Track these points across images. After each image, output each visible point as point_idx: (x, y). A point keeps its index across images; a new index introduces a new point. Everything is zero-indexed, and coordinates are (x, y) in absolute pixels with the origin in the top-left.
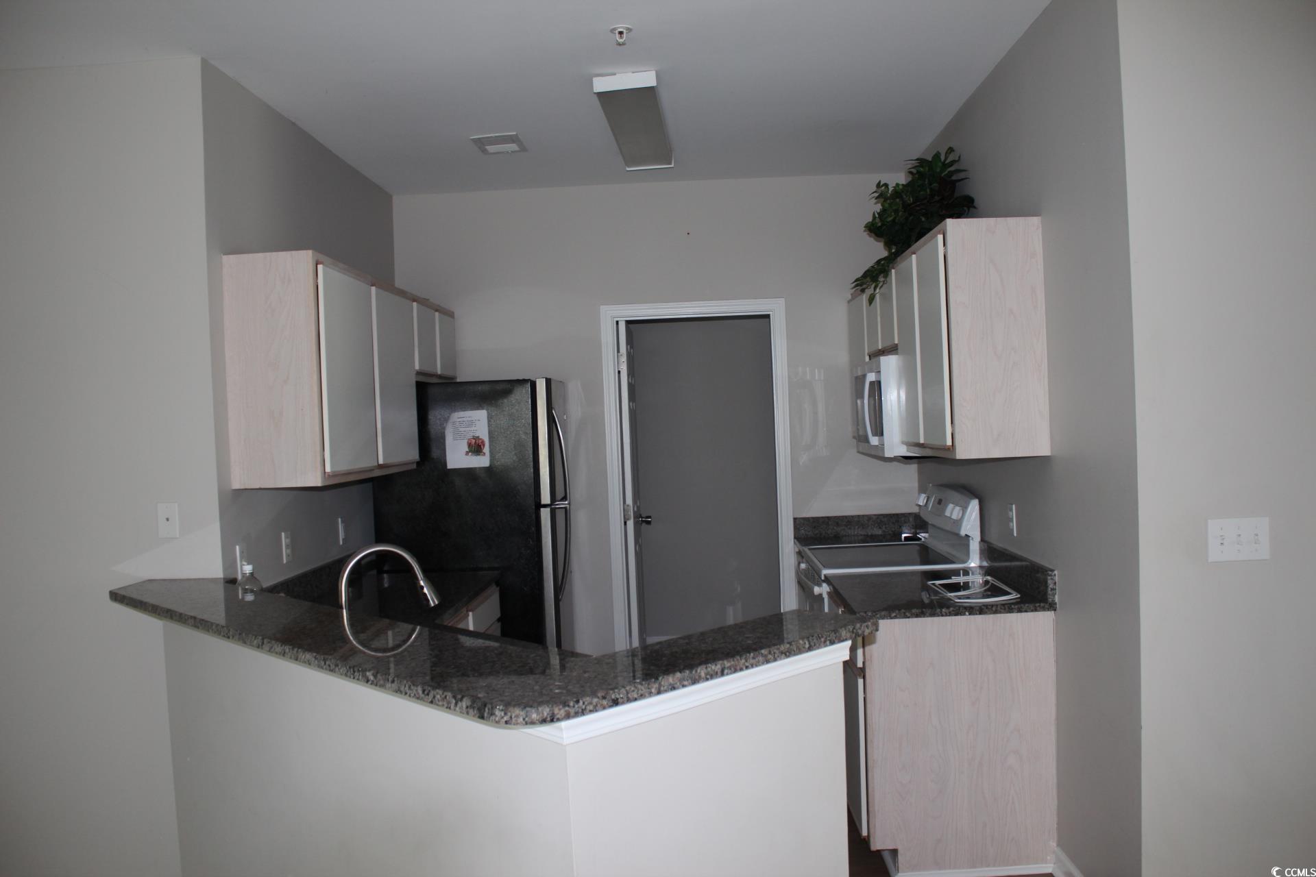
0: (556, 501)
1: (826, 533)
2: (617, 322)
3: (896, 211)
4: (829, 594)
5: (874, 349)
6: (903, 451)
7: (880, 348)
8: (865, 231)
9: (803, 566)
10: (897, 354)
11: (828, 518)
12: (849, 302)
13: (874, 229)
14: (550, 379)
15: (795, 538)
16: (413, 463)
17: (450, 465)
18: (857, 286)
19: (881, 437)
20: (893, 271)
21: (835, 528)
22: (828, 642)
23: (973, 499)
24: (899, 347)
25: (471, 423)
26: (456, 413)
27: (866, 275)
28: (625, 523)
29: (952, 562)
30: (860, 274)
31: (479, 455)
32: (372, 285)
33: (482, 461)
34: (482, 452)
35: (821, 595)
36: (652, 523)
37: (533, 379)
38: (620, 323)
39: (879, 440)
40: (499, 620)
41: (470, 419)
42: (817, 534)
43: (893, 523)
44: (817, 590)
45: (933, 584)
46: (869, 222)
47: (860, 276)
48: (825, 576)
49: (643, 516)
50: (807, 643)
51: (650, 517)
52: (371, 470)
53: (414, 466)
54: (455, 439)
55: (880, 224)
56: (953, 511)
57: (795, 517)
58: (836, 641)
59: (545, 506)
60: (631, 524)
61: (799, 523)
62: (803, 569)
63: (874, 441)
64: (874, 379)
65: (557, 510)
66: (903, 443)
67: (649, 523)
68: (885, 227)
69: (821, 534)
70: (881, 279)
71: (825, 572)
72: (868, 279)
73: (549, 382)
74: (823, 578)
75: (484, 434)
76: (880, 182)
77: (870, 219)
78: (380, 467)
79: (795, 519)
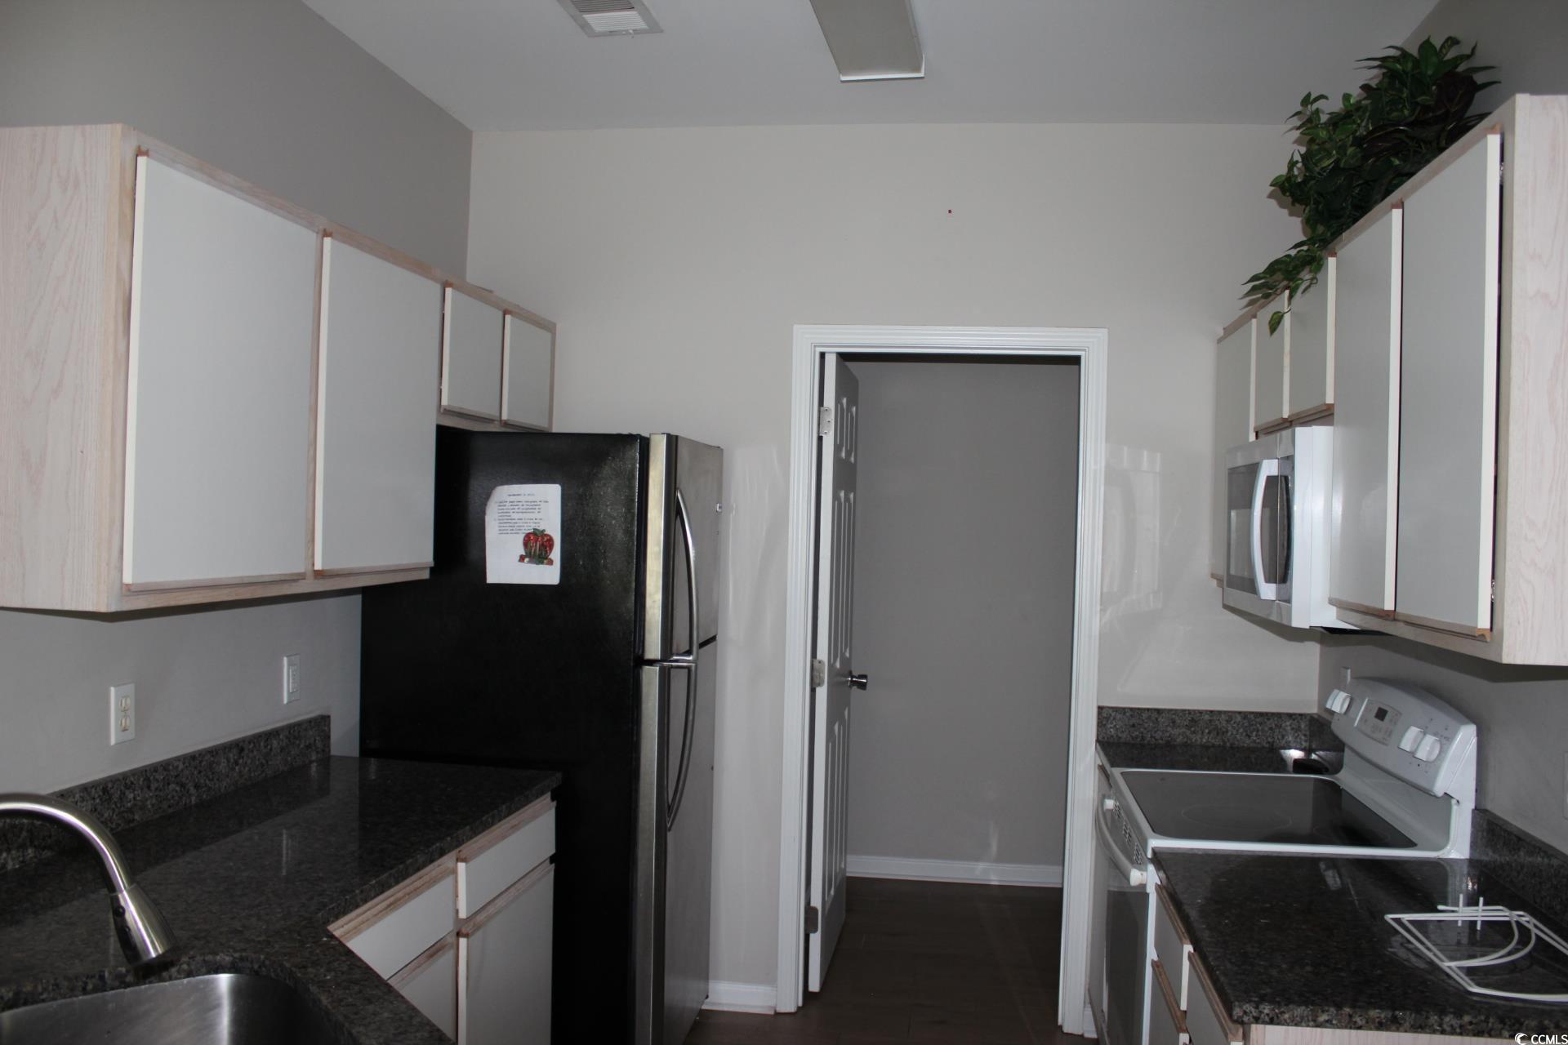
0: (672, 655)
1: (1152, 737)
2: (822, 355)
3: (1342, 149)
4: (1159, 888)
5: (1270, 418)
6: (1330, 618)
7: (1286, 415)
8: (1270, 196)
9: (1110, 804)
10: (1331, 424)
11: (1158, 711)
12: (1220, 341)
13: (1289, 190)
14: (677, 437)
15: (1098, 741)
16: (423, 569)
17: (492, 578)
18: (1254, 289)
19: (1283, 586)
20: (1332, 262)
21: (1169, 729)
23: (1466, 723)
24: (1337, 411)
25: (533, 506)
26: (506, 487)
27: (1273, 268)
28: (813, 691)
29: (1410, 844)
30: (1261, 268)
31: (542, 563)
32: (326, 234)
33: (549, 574)
34: (546, 558)
35: (1143, 886)
36: (868, 686)
37: (645, 434)
38: (827, 356)
39: (1278, 592)
40: (553, 859)
41: (531, 498)
42: (1137, 737)
43: (1271, 729)
44: (1136, 877)
45: (1398, 921)
46: (1280, 176)
47: (1262, 270)
48: (1154, 850)
49: (854, 674)
51: (865, 677)
52: (299, 577)
53: (426, 575)
54: (502, 532)
55: (1299, 180)
56: (1418, 743)
57: (1101, 704)
59: (651, 662)
60: (822, 693)
61: (1105, 715)
62: (1108, 810)
63: (1268, 591)
64: (1274, 472)
65: (672, 671)
66: (1332, 602)
67: (863, 686)
68: (1313, 182)
69: (1143, 738)
70: (1306, 275)
71: (1157, 842)
72: (1279, 276)
73: (673, 442)
74: (1150, 855)
75: (553, 526)
76: (1309, 95)
77: (1284, 171)
78: (319, 574)
79: (1100, 708)
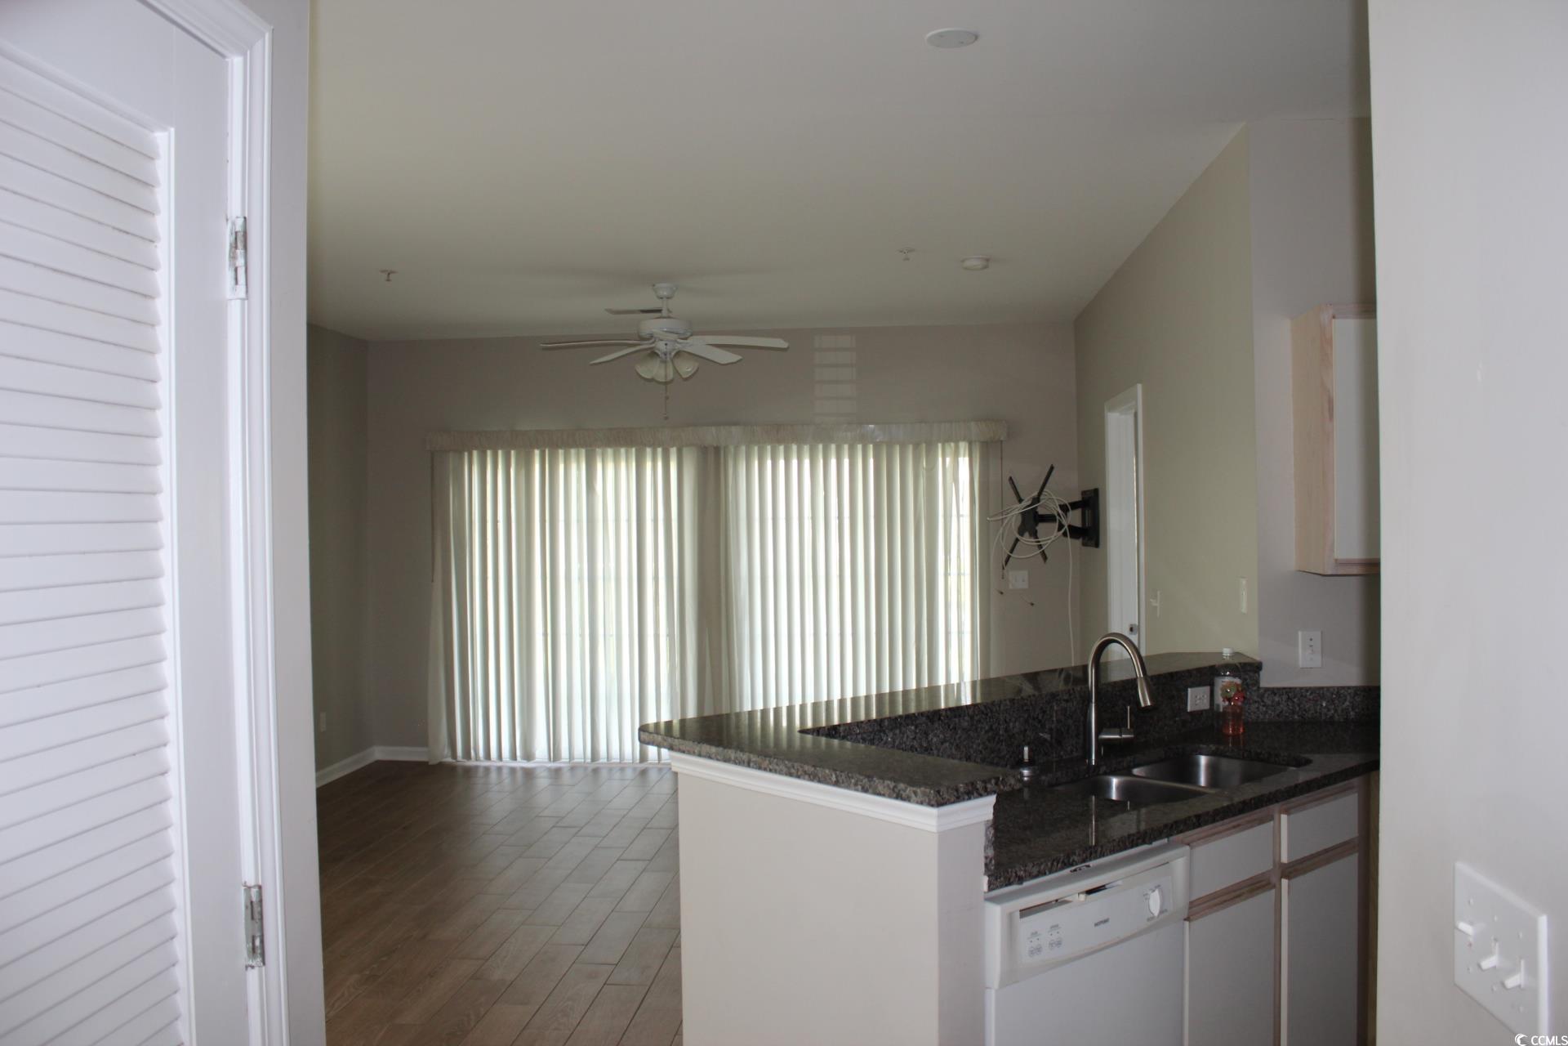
22: (860, 787)
50: (834, 776)
58: (870, 791)
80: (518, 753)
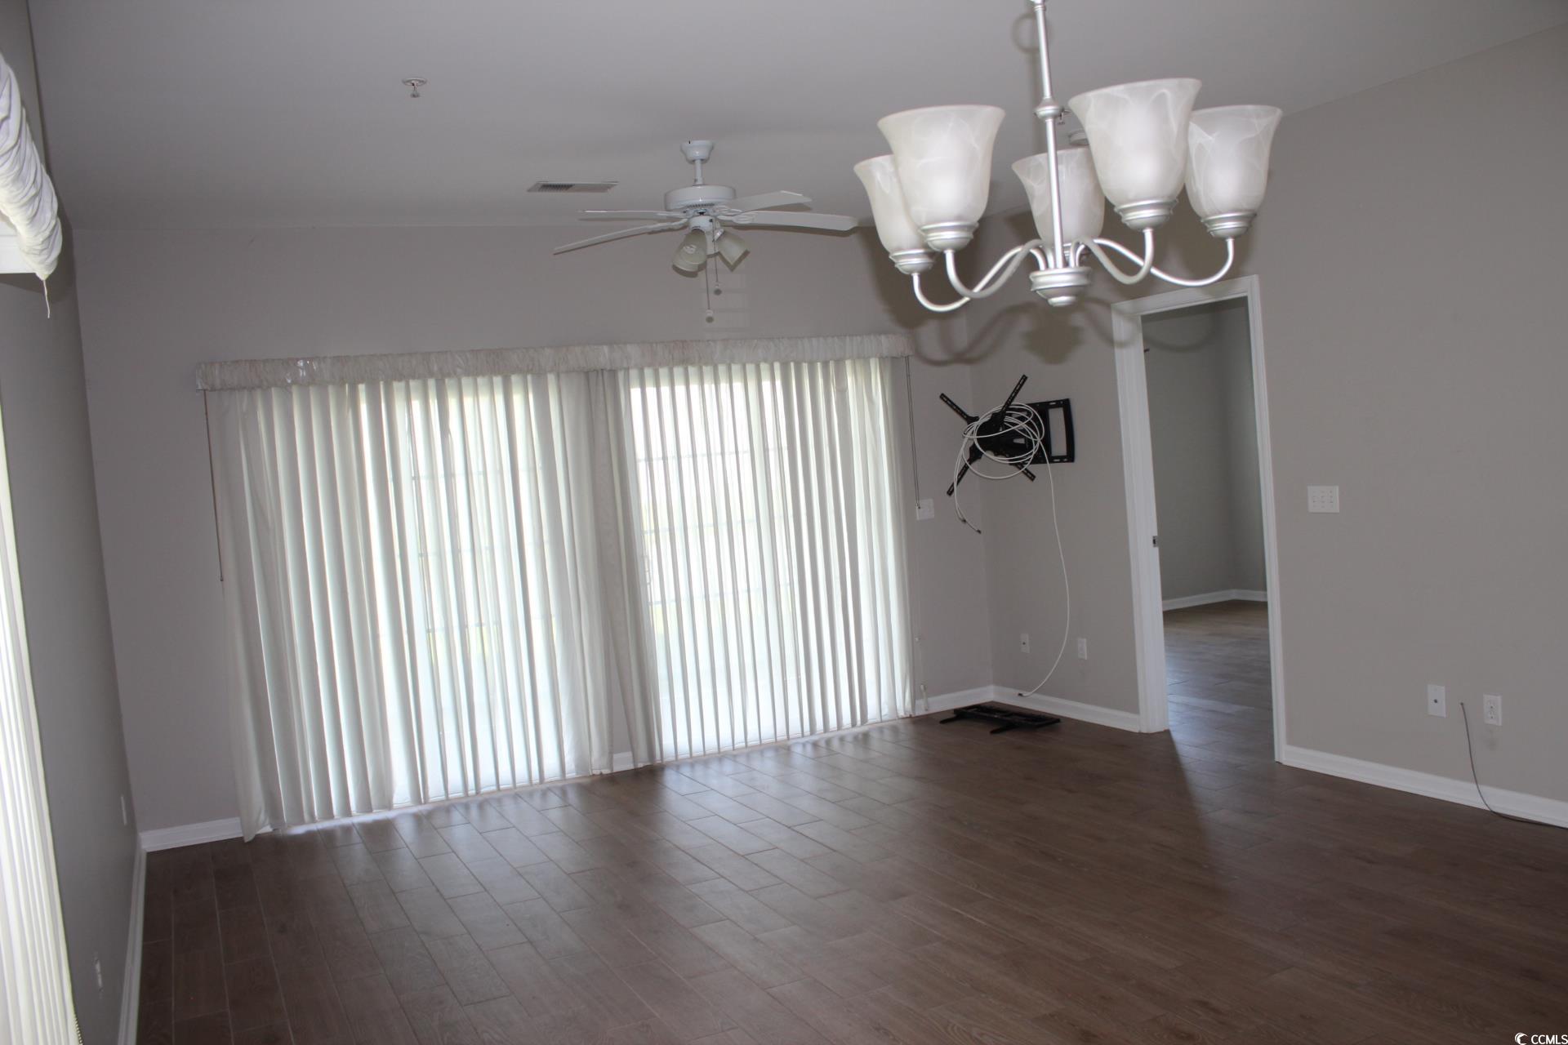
80: (374, 802)
